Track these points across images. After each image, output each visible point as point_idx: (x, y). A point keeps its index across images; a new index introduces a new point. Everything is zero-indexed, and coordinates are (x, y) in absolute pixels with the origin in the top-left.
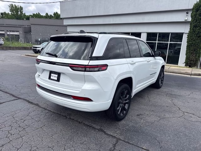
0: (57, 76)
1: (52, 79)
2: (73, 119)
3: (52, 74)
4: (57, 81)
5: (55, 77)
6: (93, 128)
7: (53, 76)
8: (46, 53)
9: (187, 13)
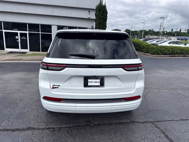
0: (99, 80)
1: (90, 86)
2: (100, 124)
3: (89, 80)
4: (101, 87)
5: (96, 82)
6: (123, 123)
7: (92, 82)
9: (89, 12)
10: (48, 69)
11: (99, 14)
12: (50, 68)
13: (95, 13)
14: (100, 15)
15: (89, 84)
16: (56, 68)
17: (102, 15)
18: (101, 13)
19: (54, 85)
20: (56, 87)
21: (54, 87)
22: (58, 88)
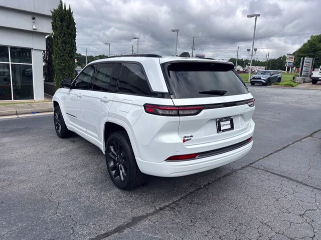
0: (229, 122)
1: (223, 131)
3: (222, 123)
4: (230, 130)
5: (227, 125)
7: (223, 125)
8: (200, 93)
9: (34, 19)
10: (178, 115)
11: (62, 26)
12: (181, 112)
13: (53, 23)
14: (65, 28)
15: (222, 128)
16: (188, 112)
17: (68, 29)
18: (65, 24)
19: (186, 137)
20: (188, 138)
21: (186, 139)
22: (190, 139)
